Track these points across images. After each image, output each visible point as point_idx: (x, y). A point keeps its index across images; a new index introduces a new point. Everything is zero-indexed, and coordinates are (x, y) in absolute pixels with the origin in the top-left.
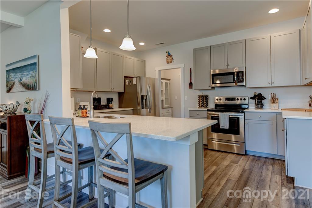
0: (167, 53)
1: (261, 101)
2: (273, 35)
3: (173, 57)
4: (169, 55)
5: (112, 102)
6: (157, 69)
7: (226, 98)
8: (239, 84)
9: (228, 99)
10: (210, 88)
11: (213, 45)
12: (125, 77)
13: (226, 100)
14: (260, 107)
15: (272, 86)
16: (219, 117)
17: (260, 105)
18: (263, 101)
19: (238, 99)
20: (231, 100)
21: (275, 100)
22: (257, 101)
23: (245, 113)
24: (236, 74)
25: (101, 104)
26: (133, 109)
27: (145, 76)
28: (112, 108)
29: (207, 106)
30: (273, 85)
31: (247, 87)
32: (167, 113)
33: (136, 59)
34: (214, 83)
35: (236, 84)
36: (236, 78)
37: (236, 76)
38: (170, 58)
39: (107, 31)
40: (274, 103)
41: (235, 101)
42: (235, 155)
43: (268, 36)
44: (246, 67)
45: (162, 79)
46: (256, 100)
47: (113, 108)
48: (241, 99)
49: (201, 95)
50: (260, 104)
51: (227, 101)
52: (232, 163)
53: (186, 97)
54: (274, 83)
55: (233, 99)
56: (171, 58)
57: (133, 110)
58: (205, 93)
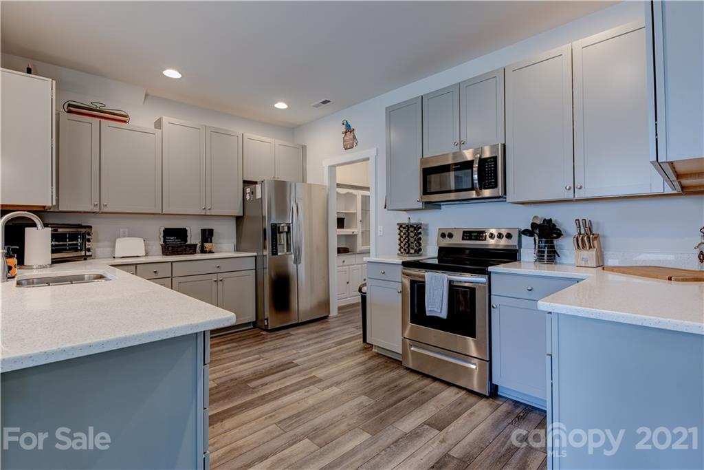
0: (343, 124)
1: (552, 242)
2: (578, 44)
3: (356, 133)
4: (349, 130)
5: (213, 238)
6: (327, 163)
7: (464, 232)
8: (487, 193)
9: (468, 235)
10: (420, 205)
11: (427, 94)
12: (245, 182)
13: (463, 235)
14: (546, 258)
15: (577, 196)
16: (424, 282)
17: (546, 254)
18: (556, 242)
19: (492, 236)
20: (475, 236)
21: (585, 238)
22: (537, 241)
23: (492, 276)
24: (476, 165)
25: (187, 241)
26: (255, 254)
27: (304, 180)
28: (211, 252)
29: (418, 253)
30: (579, 195)
31: (508, 200)
32: (351, 267)
33: (278, 142)
34: (428, 191)
35: (478, 193)
36: (476, 177)
37: (477, 173)
38: (349, 136)
39: (172, 73)
40: (584, 246)
41: (485, 240)
42: (464, 392)
43: (565, 49)
44: (504, 146)
45: (339, 185)
46: (537, 238)
47: (213, 253)
48: (500, 236)
49: (404, 224)
50: (546, 249)
51: (468, 240)
52: (428, 425)
53: (380, 227)
54: (580, 188)
55: (479, 235)
56: (351, 137)
57: (256, 257)
58: (414, 219)
